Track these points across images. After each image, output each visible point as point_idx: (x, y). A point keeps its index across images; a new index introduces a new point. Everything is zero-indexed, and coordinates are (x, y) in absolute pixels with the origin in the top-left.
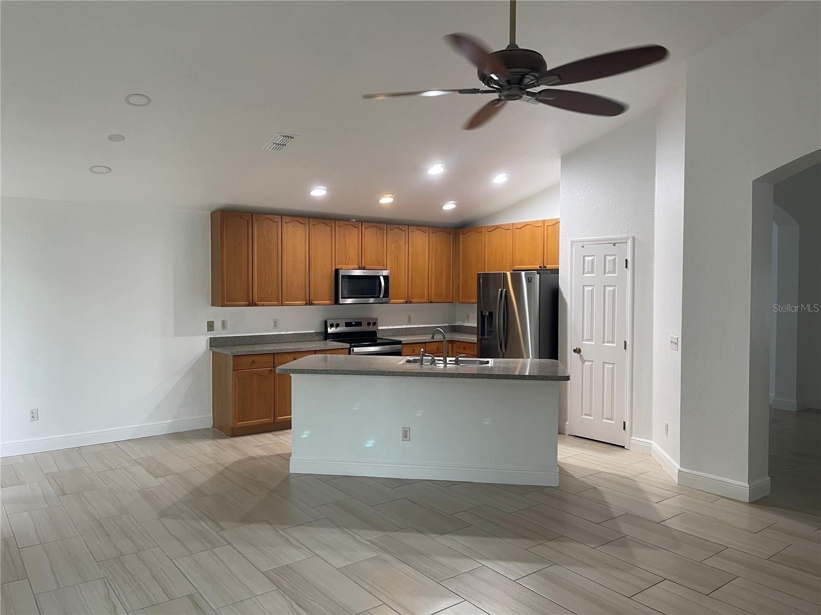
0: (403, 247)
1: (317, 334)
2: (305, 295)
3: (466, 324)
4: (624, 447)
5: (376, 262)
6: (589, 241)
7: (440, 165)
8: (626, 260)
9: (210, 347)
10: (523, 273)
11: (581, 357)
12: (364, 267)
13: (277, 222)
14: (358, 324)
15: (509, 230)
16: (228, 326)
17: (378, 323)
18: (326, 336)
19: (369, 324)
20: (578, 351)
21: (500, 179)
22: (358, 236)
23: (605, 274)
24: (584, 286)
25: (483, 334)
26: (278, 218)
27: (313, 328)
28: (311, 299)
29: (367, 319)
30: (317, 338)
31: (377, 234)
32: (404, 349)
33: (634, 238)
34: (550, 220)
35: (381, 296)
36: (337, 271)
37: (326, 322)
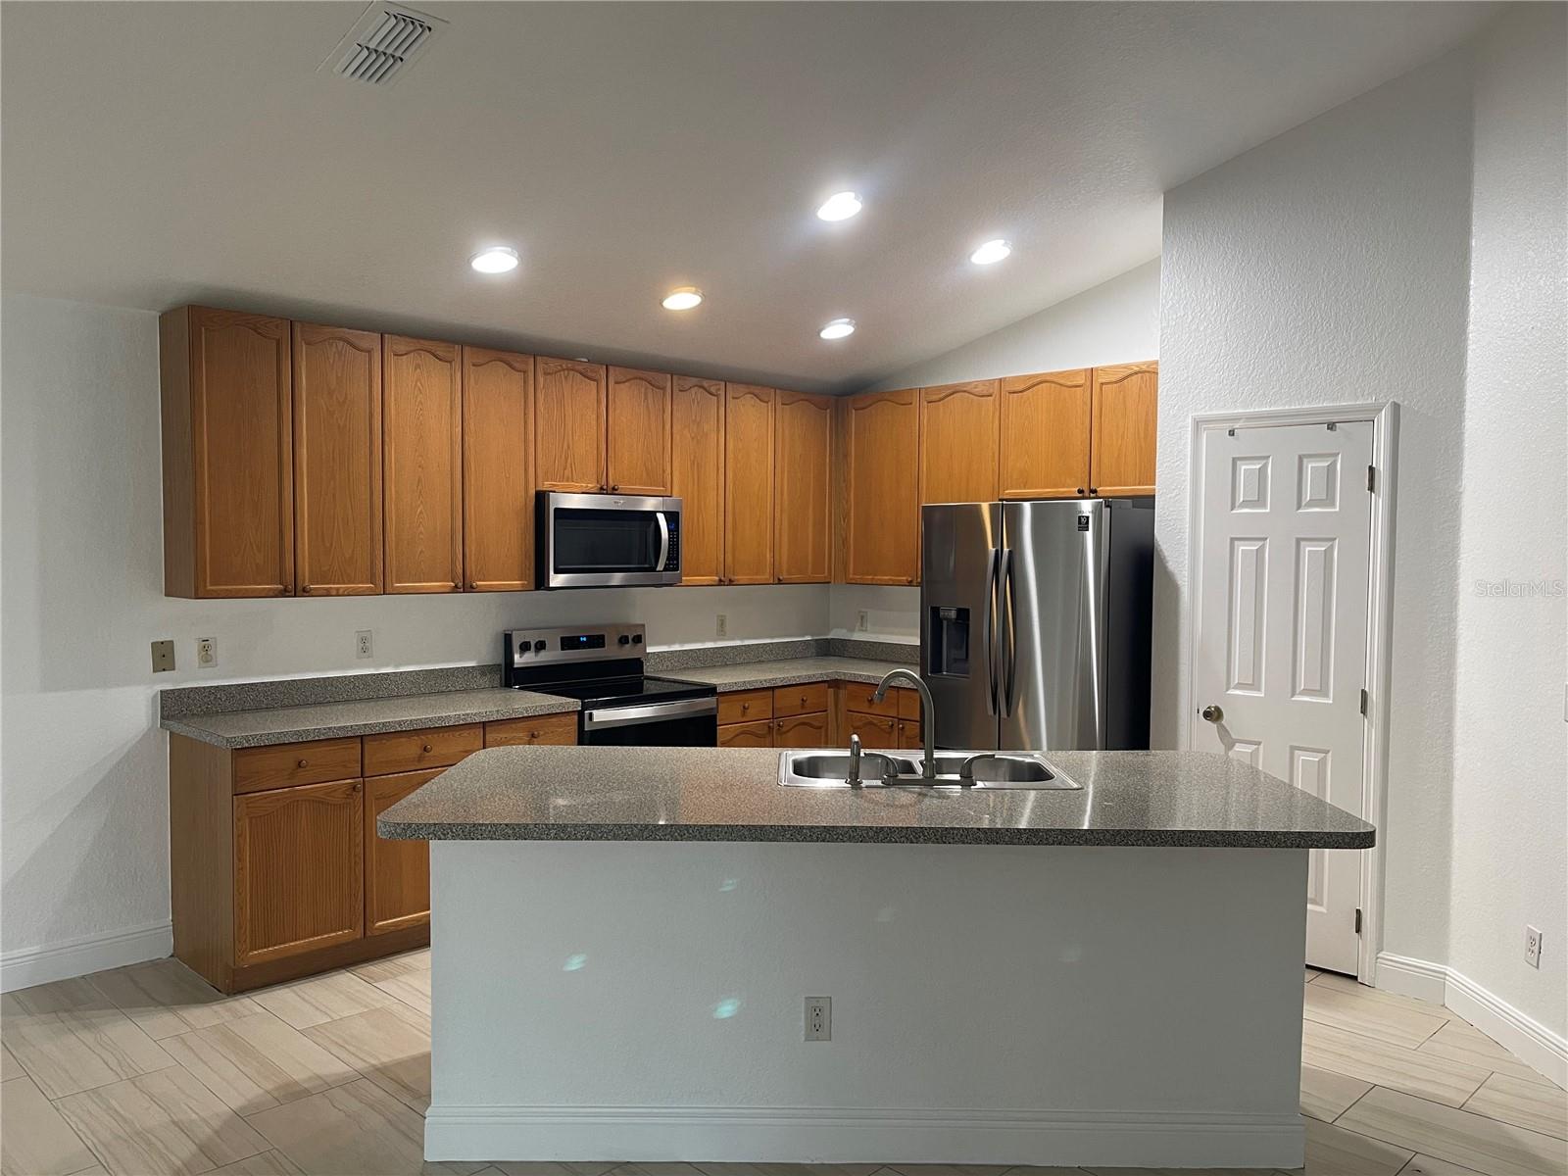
0: (713, 436)
1: (483, 670)
2: (453, 562)
3: (858, 636)
4: (1355, 978)
5: (644, 474)
6: (1250, 418)
7: (852, 195)
8: (1371, 469)
9: (162, 718)
10: (1027, 506)
11: (1224, 733)
12: (614, 489)
13: (369, 352)
14: (597, 641)
15: (991, 396)
16: (221, 652)
17: (647, 638)
18: (512, 677)
19: (623, 640)
20: (1213, 715)
21: (990, 252)
22: (598, 401)
23: (1299, 508)
24: (1233, 540)
25: (937, 668)
26: (372, 340)
27: (473, 652)
28: (468, 573)
29: (615, 626)
30: (485, 681)
31: (646, 398)
32: (721, 706)
33: (1396, 407)
34: (1110, 367)
35: (660, 567)
36: (541, 498)
37: (508, 639)
